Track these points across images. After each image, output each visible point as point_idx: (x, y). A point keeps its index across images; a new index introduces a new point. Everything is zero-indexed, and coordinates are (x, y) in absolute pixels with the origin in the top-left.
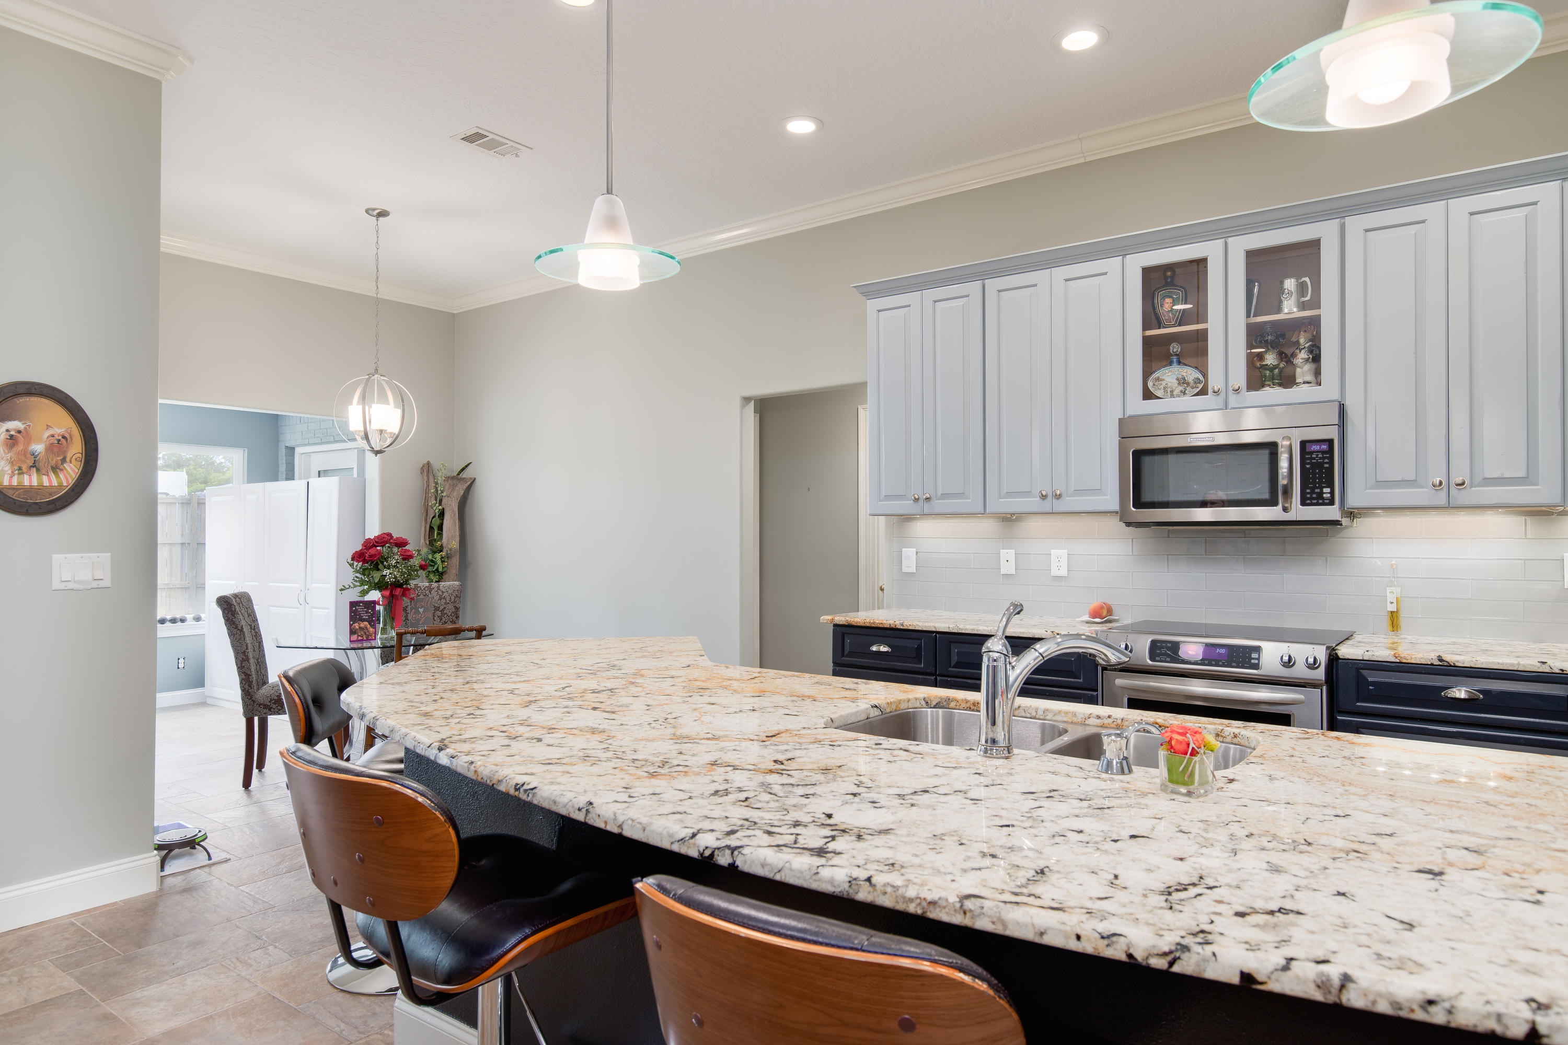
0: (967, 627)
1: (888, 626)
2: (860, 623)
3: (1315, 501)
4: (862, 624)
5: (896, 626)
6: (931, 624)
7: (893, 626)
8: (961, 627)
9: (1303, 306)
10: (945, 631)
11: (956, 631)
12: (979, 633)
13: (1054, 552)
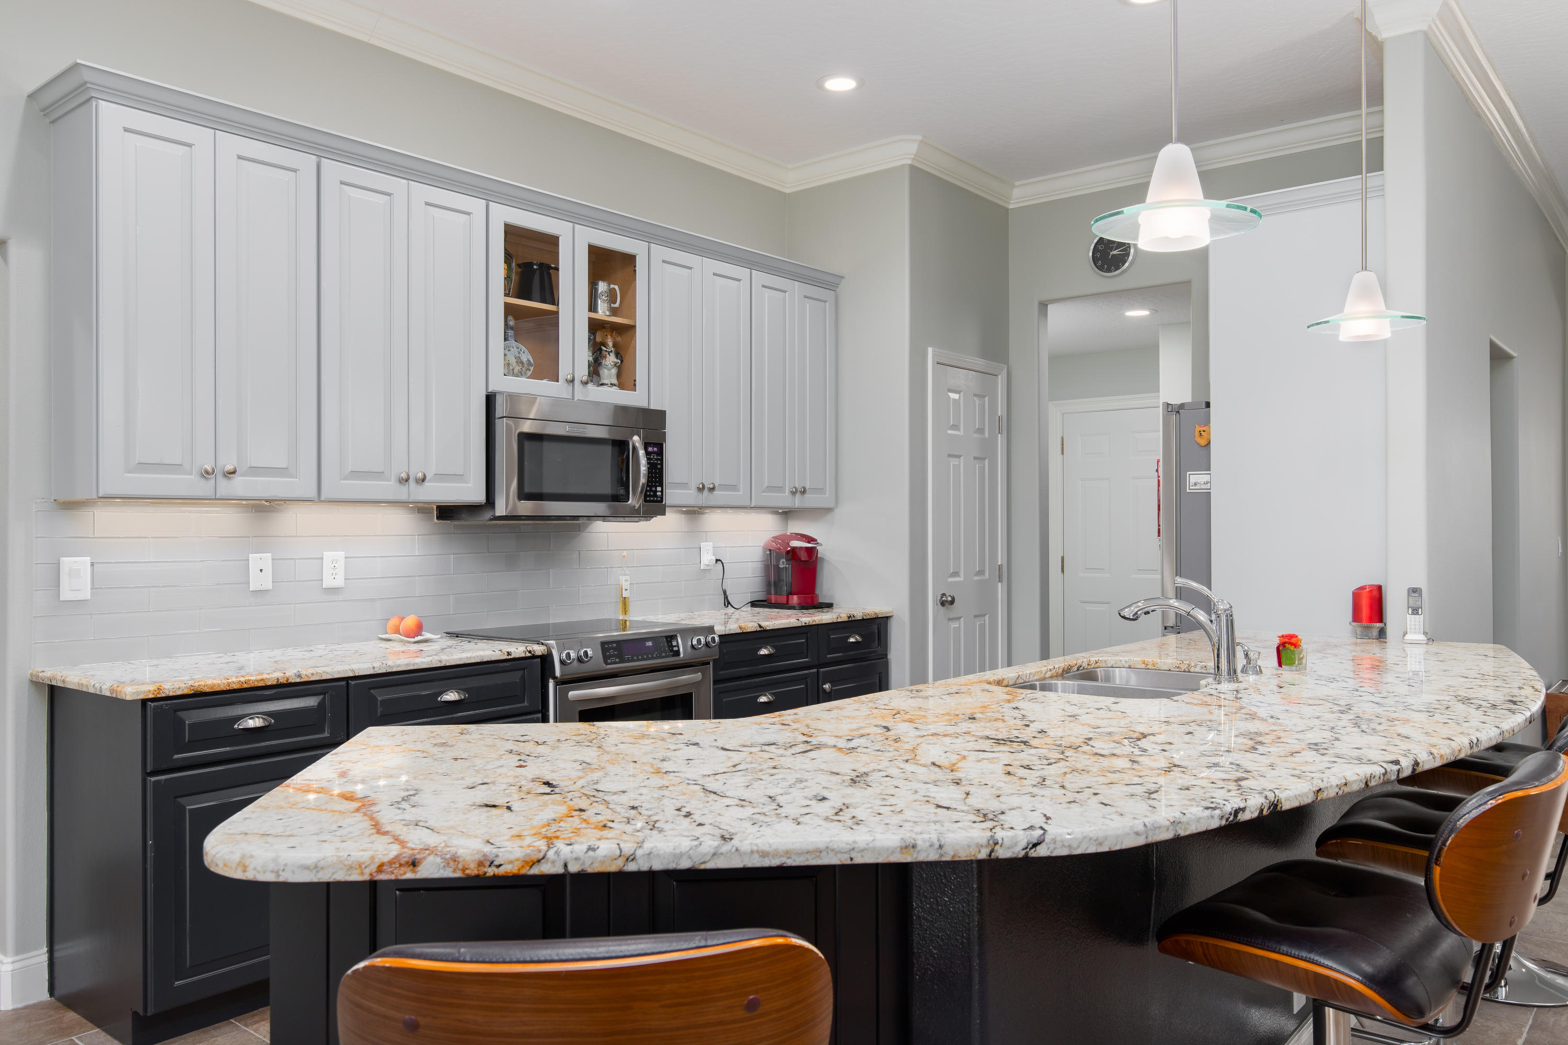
0: (399, 662)
1: (275, 683)
2: (219, 685)
3: (652, 499)
4: (223, 688)
5: (288, 680)
6: (346, 667)
7: (283, 681)
8: (390, 663)
9: (614, 312)
10: (369, 673)
11: (384, 671)
12: (416, 667)
13: (328, 555)
